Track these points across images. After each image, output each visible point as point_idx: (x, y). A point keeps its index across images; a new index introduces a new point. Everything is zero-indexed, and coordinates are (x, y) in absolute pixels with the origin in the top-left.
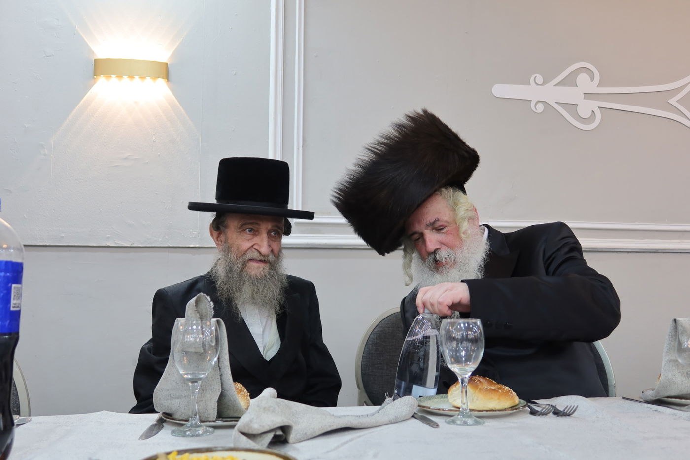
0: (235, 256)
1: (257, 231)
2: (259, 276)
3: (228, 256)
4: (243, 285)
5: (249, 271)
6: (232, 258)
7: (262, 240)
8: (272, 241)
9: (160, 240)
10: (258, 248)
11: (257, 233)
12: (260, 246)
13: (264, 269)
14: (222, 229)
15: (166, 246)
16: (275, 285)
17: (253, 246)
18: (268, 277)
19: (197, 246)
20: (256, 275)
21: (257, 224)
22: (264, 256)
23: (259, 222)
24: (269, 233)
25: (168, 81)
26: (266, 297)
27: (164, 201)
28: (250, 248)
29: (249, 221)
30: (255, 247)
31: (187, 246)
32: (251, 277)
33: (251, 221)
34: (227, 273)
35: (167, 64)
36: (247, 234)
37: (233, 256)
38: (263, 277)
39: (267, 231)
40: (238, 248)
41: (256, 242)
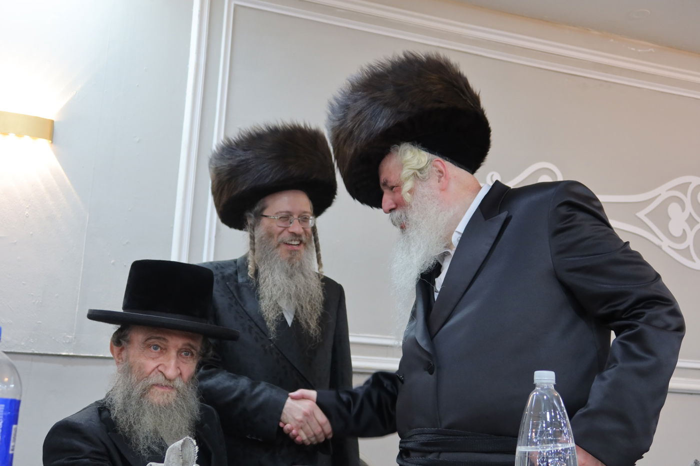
0: (135, 379)
1: (166, 349)
2: (161, 405)
3: (128, 377)
4: (143, 415)
5: (151, 397)
6: (133, 380)
7: (169, 360)
8: (183, 362)
9: (23, 344)
10: (163, 371)
11: (164, 351)
12: (166, 368)
13: (168, 396)
14: (123, 344)
15: (30, 352)
16: (182, 416)
17: (157, 367)
18: (174, 405)
19: (71, 354)
20: (159, 403)
21: (164, 339)
22: (170, 380)
23: (167, 337)
24: (179, 352)
25: (52, 143)
26: (171, 430)
27: (32, 294)
28: (153, 370)
29: (155, 335)
30: (160, 368)
31: (59, 353)
32: (152, 406)
33: (158, 335)
34: (124, 399)
35: (53, 122)
36: (153, 353)
37: (134, 378)
38: (168, 406)
39: (177, 350)
40: (140, 368)
41: (161, 363)
